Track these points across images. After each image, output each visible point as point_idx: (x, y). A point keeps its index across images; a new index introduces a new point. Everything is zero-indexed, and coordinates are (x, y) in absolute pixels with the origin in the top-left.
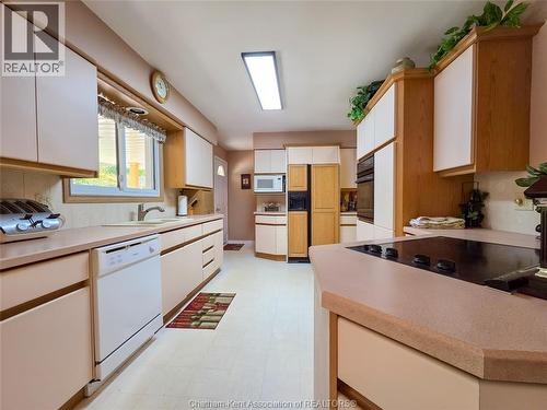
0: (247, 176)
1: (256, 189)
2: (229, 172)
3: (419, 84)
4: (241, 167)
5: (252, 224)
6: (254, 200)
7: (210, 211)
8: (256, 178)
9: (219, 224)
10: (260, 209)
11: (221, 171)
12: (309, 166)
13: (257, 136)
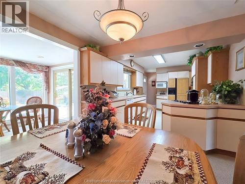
0: (154, 82)
1: (157, 87)
2: (147, 80)
3: (202, 59)
4: (152, 79)
5: (156, 99)
6: (156, 91)
7: (142, 94)
8: (157, 83)
9: (145, 98)
10: (158, 94)
11: (145, 81)
12: (176, 79)
13: (157, 69)
